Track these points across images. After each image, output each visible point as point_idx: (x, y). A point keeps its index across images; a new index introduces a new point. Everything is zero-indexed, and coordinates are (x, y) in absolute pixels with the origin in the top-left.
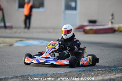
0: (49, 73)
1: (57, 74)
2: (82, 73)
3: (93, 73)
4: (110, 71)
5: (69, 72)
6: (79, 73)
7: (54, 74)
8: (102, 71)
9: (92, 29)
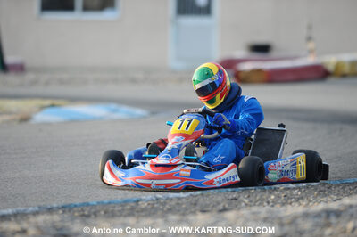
0: (144, 197)
1: (168, 198)
2: (241, 197)
3: (273, 197)
4: (322, 188)
5: (202, 195)
6: (231, 197)
7: (157, 199)
8: (300, 189)
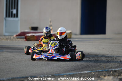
9: (34, 36)
